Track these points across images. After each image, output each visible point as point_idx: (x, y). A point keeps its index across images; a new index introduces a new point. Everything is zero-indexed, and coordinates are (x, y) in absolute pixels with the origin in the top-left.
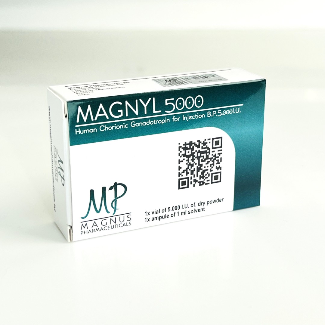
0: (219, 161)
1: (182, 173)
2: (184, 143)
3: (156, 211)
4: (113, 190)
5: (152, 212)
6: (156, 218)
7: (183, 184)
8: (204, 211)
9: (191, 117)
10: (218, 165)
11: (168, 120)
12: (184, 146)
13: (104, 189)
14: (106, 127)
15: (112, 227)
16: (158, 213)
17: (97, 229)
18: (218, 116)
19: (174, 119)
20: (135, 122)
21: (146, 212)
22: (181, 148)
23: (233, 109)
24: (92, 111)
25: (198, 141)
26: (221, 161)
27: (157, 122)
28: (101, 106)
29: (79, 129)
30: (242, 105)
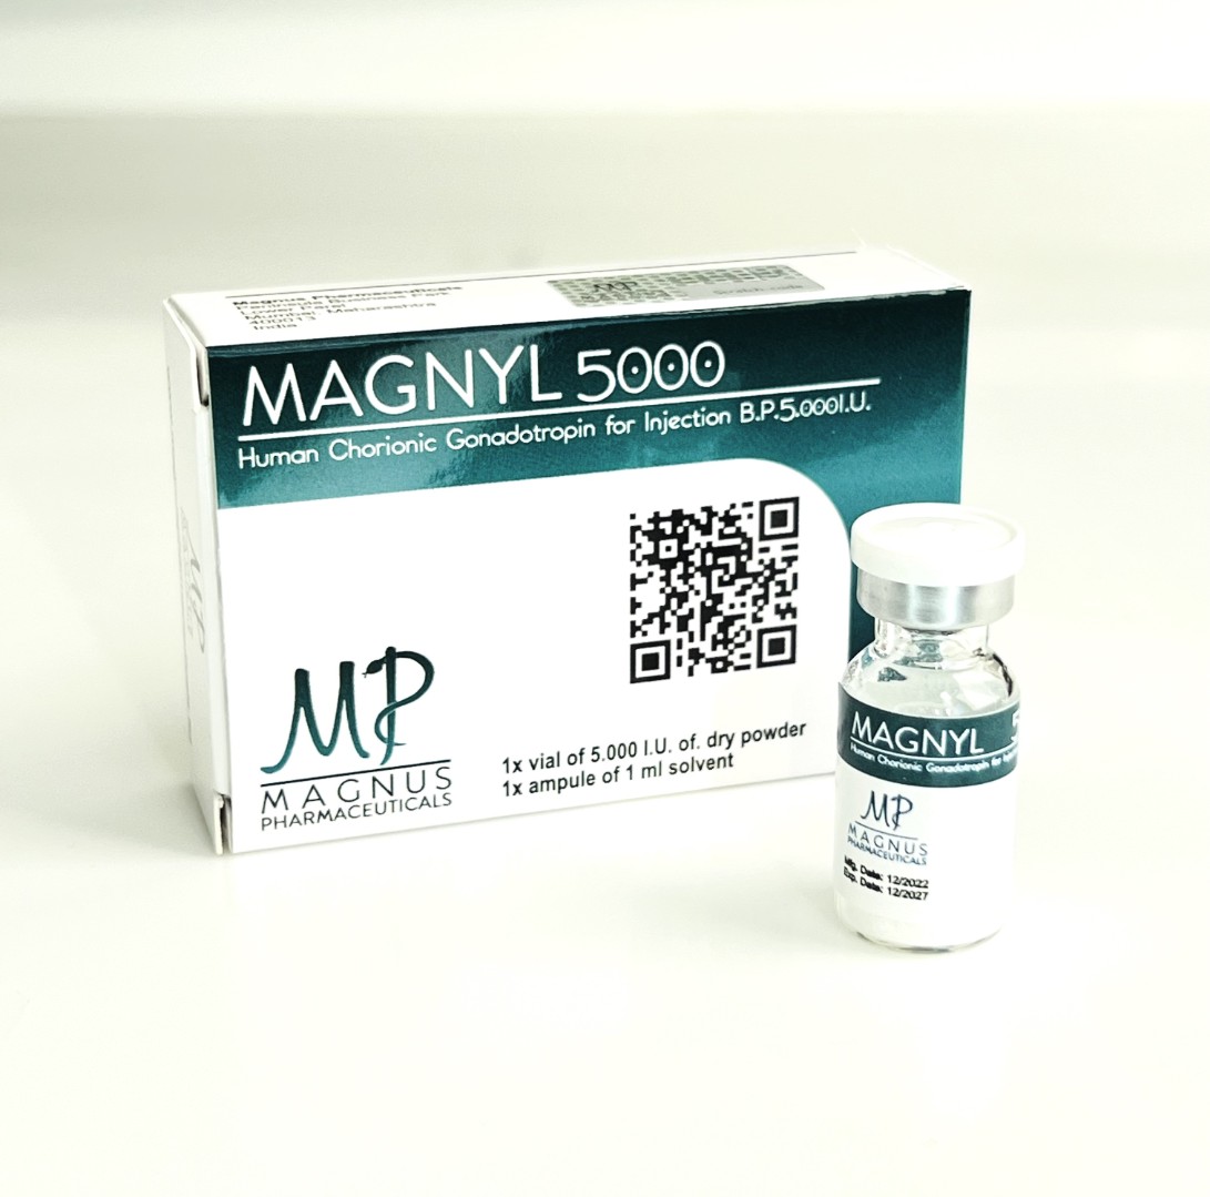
0: (789, 587)
1: (646, 622)
2: (652, 516)
3: (545, 757)
4: (383, 674)
5: (531, 761)
6: (545, 784)
7: (649, 664)
8: (731, 765)
9: (677, 419)
10: (783, 602)
11: (589, 430)
12: (651, 527)
13: (347, 669)
14: (353, 444)
15: (381, 810)
16: (552, 766)
17: (325, 813)
18: (784, 419)
19: (612, 427)
20: (461, 432)
21: (506, 762)
22: (638, 534)
23: (841, 396)
24: (299, 387)
25: (704, 509)
26: (795, 586)
27: (548, 433)
28: (334, 368)
29: (252, 449)
30: (876, 381)
